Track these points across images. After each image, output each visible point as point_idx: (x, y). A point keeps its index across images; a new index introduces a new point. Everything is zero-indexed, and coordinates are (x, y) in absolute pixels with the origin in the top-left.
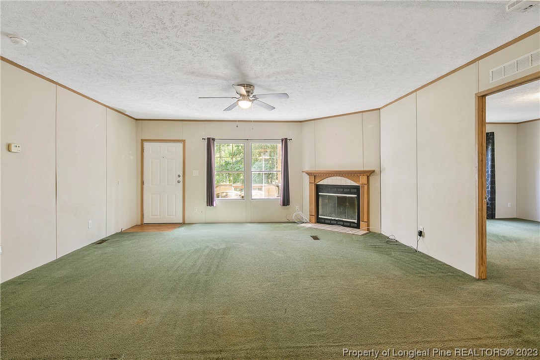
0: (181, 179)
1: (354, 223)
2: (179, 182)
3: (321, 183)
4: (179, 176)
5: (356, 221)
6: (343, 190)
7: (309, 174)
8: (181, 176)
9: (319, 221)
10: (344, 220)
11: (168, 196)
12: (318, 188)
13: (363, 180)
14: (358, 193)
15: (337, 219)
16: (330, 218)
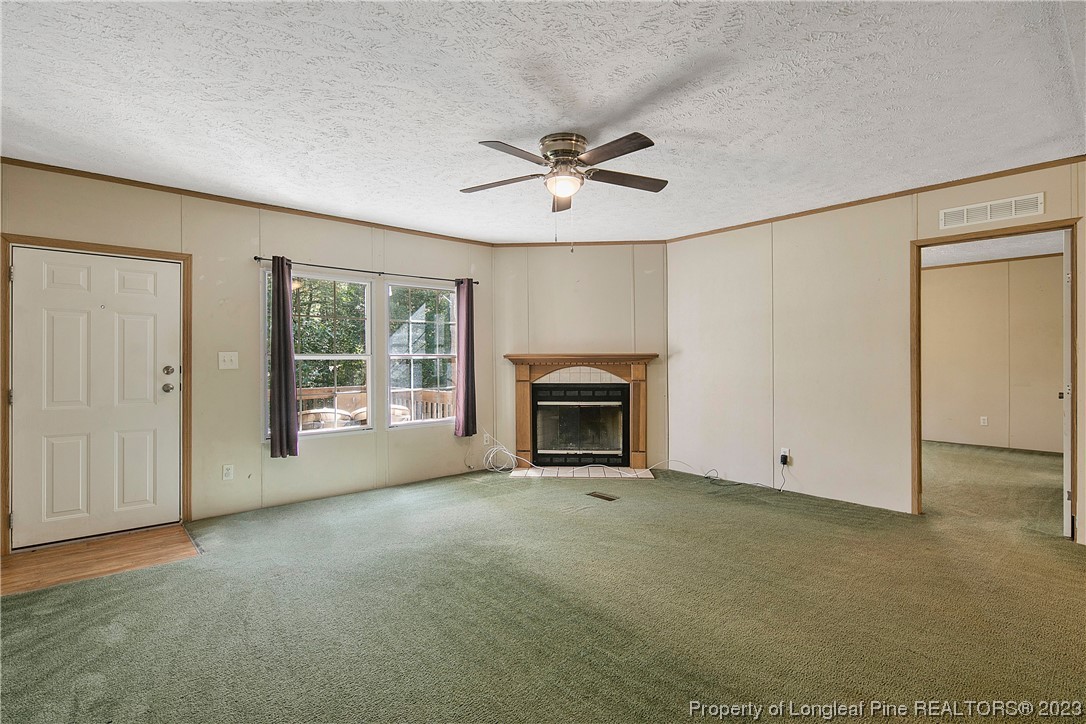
0: (175, 379)
1: (616, 456)
2: (167, 389)
3: (545, 380)
4: (168, 370)
5: (620, 453)
6: (593, 394)
7: (517, 361)
8: (177, 370)
9: (539, 461)
10: (594, 452)
11: (123, 441)
12: (538, 392)
13: (636, 372)
14: (625, 398)
15: (581, 452)
16: (565, 452)
